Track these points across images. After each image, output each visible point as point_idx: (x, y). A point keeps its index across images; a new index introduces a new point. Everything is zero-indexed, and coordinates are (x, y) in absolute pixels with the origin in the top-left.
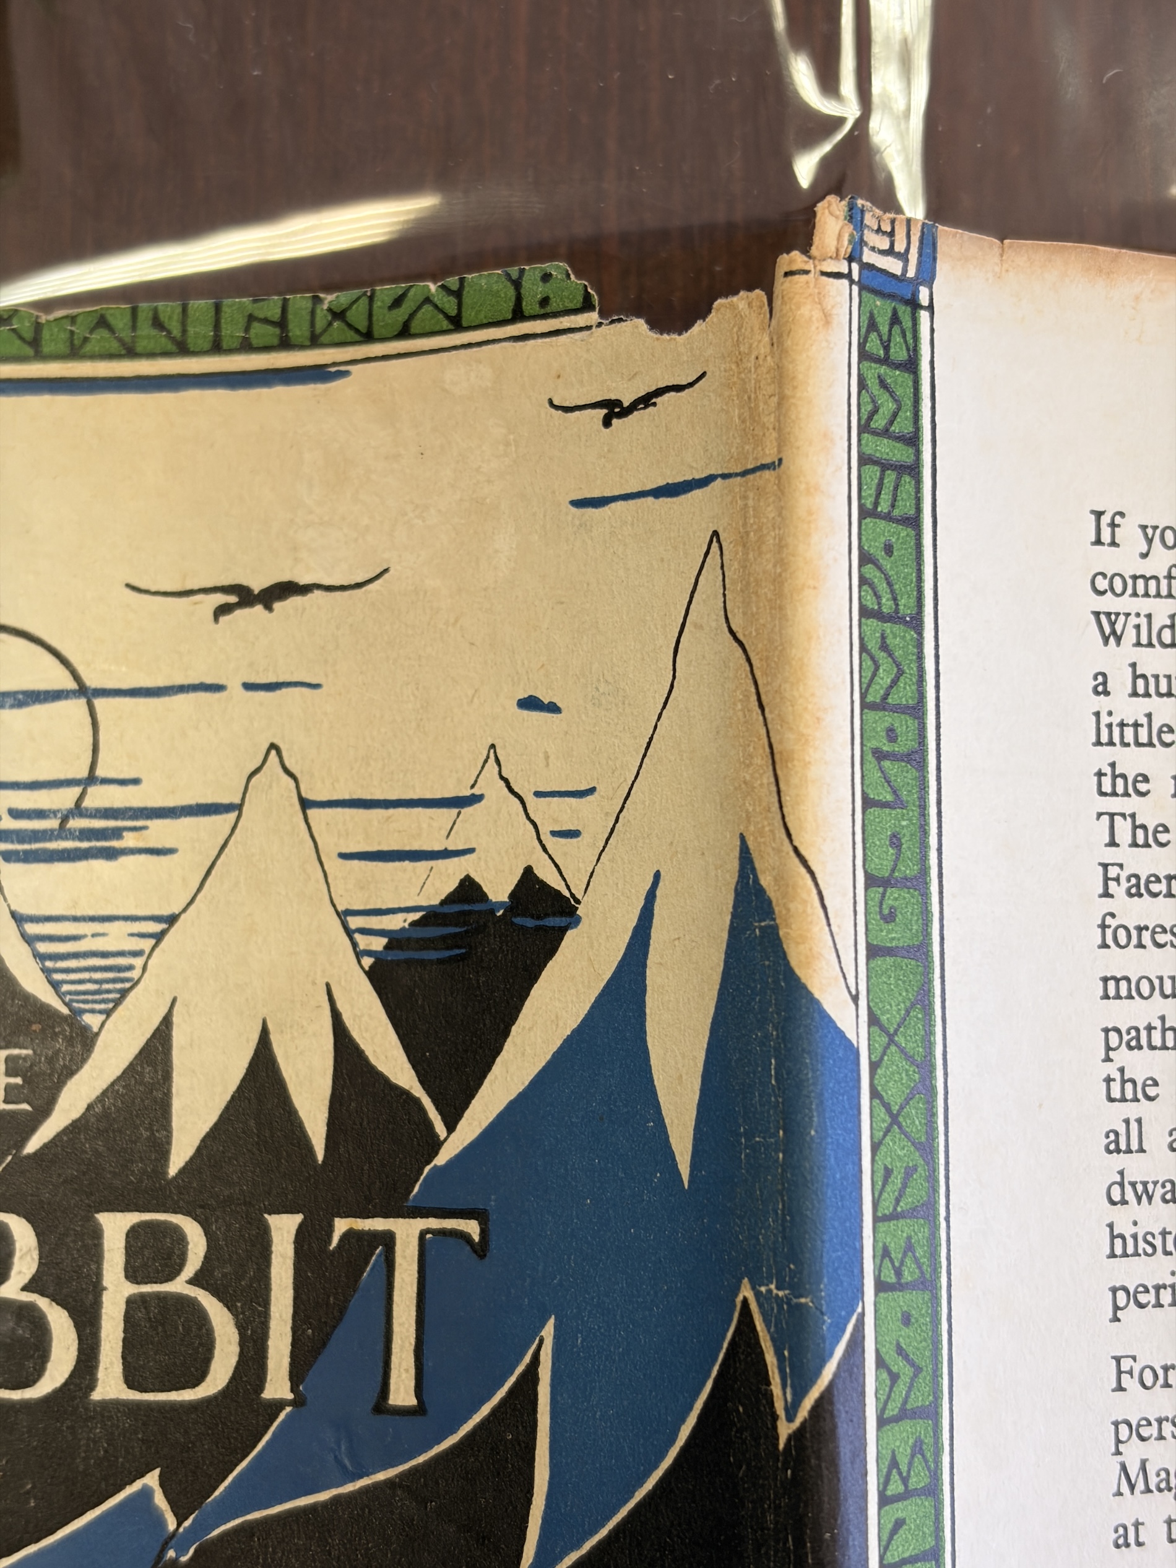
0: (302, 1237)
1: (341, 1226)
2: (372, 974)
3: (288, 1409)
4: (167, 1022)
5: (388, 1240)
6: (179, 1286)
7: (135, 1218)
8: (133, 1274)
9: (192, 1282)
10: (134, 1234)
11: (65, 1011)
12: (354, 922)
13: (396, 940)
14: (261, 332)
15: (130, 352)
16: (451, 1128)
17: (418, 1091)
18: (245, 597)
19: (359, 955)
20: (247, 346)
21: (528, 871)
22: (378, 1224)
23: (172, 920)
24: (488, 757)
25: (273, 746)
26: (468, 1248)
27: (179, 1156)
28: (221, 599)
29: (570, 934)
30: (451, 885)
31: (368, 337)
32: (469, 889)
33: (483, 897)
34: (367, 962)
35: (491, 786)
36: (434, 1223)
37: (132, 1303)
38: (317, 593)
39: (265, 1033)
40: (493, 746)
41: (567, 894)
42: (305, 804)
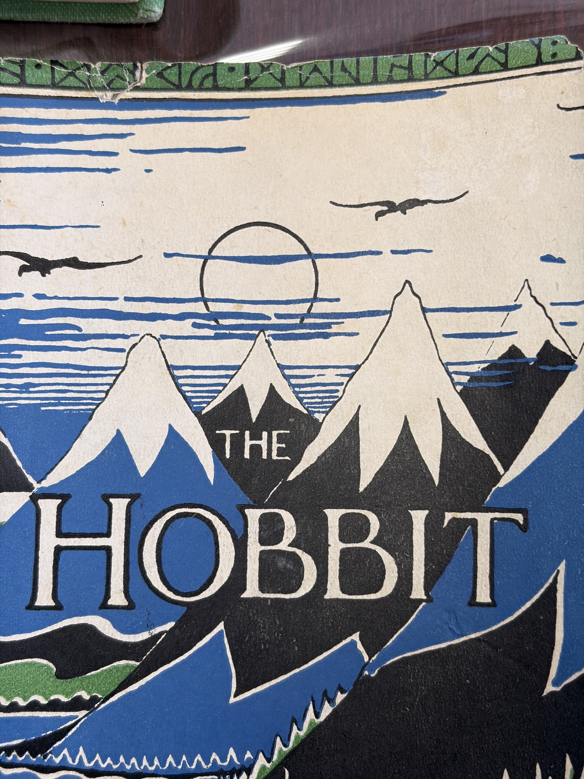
0: (428, 522)
1: (449, 516)
2: (461, 394)
3: (424, 604)
4: (356, 417)
5: (474, 523)
6: (366, 544)
7: (343, 511)
8: (342, 539)
9: (372, 542)
10: (343, 519)
11: (305, 412)
12: (452, 369)
13: (474, 377)
14: (398, 73)
15: (331, 84)
16: (506, 468)
17: (488, 451)
18: (391, 207)
19: (454, 384)
20: (391, 80)
21: (547, 343)
22: (468, 515)
23: (357, 368)
24: (524, 286)
25: (407, 282)
26: (517, 527)
27: (365, 482)
28: (379, 208)
29: (571, 374)
30: (504, 350)
31: (456, 74)
32: (514, 352)
33: (522, 355)
34: (459, 388)
35: (525, 300)
36: (498, 515)
37: (343, 552)
38: (429, 204)
39: (406, 423)
40: (527, 280)
41: (569, 354)
42: (424, 310)
